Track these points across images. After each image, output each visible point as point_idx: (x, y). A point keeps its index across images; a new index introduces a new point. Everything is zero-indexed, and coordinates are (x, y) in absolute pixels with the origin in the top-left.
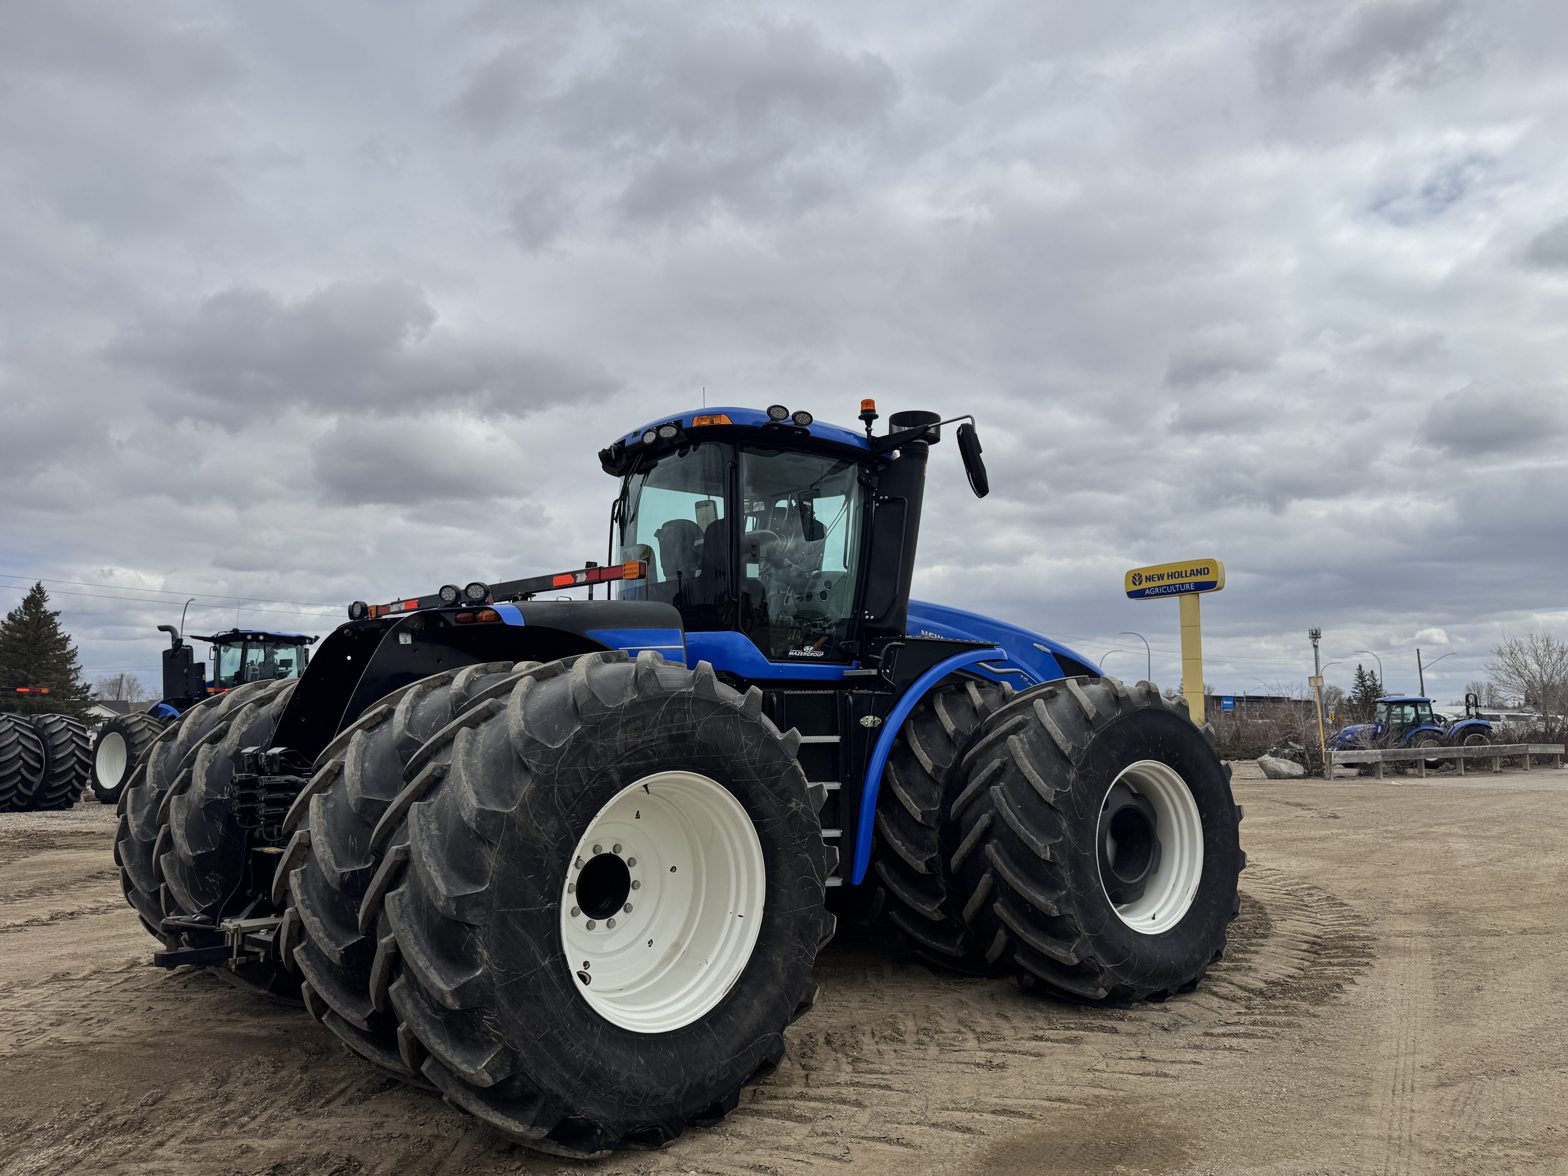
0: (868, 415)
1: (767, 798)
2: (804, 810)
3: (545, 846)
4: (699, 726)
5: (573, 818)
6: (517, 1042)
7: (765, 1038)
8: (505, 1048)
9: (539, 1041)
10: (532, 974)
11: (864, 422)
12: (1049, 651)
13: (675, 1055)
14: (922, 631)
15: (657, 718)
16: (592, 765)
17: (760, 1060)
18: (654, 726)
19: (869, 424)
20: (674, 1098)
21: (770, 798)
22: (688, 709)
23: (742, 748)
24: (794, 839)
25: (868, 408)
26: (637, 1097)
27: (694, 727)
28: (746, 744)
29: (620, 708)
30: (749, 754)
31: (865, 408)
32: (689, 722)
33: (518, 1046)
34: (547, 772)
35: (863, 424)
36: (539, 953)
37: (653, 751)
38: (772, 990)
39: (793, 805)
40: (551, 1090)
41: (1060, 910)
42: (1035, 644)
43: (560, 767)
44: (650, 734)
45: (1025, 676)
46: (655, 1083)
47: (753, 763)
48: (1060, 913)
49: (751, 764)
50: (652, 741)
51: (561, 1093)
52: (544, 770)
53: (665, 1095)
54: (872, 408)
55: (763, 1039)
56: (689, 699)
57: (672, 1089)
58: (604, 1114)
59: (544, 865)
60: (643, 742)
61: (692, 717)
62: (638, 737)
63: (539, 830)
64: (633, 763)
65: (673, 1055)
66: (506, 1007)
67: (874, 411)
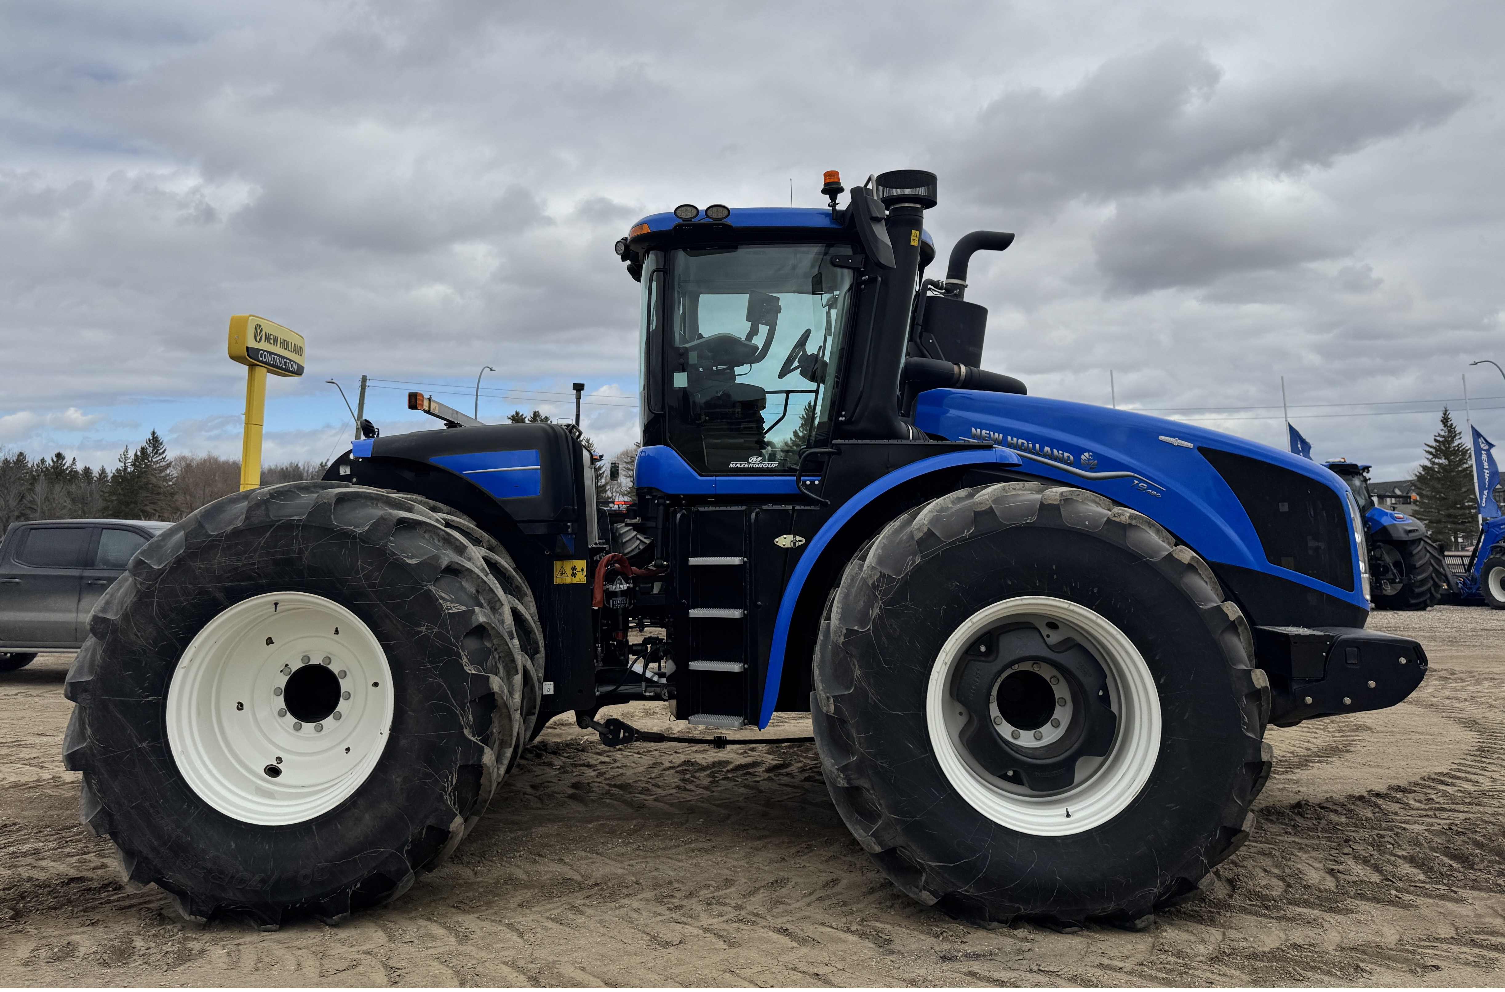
0: (832, 188)
1: (391, 621)
2: (438, 635)
3: (142, 649)
4: (306, 550)
5: (173, 628)
6: (113, 805)
7: (375, 852)
8: (103, 809)
9: (132, 808)
10: (128, 753)
11: (827, 196)
12: (1190, 445)
13: (270, 848)
14: (973, 429)
15: (260, 543)
16: (190, 584)
17: (368, 872)
18: (255, 550)
19: (833, 198)
20: (260, 885)
21: (395, 622)
22: (297, 535)
23: (357, 572)
24: (423, 663)
25: (832, 180)
26: (222, 876)
27: (301, 551)
28: (363, 569)
29: (221, 535)
30: (367, 577)
31: (828, 181)
32: (295, 547)
33: (113, 810)
34: (148, 588)
35: (827, 199)
36: (136, 736)
37: (256, 573)
38: (387, 808)
39: (423, 629)
40: (141, 852)
41: (849, 781)
42: (1162, 438)
43: (159, 585)
44: (251, 557)
45: (1141, 481)
46: (241, 868)
47: (373, 586)
48: (848, 783)
49: (369, 588)
50: (254, 564)
51: (150, 856)
52: (146, 586)
53: (250, 880)
54: (836, 180)
55: (372, 852)
56: (298, 526)
57: (257, 877)
58: (190, 883)
59: (143, 665)
60: (243, 565)
61: (299, 542)
62: (238, 560)
63: (137, 636)
64: (236, 583)
65: (267, 847)
66: (106, 776)
67: (839, 183)
